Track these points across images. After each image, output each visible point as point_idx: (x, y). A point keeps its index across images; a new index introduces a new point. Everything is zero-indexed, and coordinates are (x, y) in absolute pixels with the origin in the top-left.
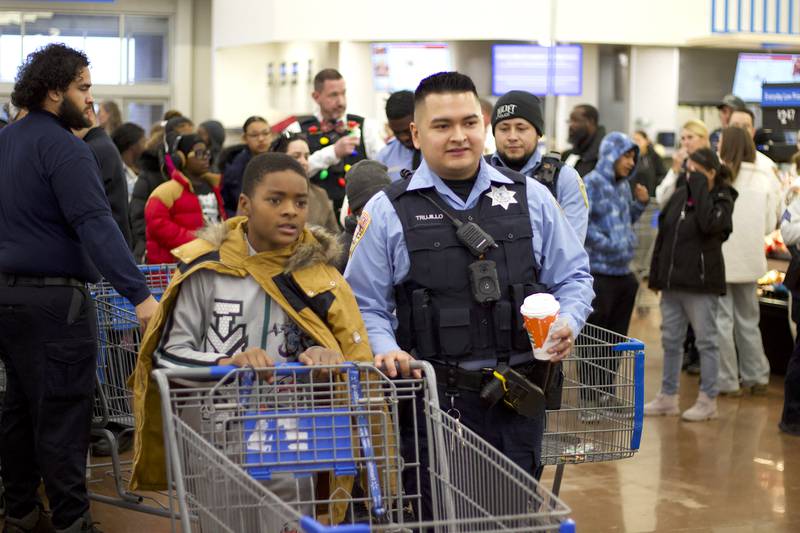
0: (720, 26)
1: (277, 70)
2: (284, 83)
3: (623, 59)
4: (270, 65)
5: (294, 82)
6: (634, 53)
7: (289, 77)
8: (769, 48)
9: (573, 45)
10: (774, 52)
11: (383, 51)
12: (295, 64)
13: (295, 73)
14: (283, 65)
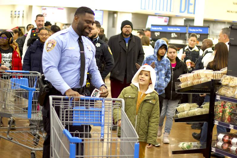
0: (143, 7)
1: (13, 13)
2: (15, 17)
3: (115, 15)
4: (12, 11)
5: (19, 17)
6: (119, 14)
7: (17, 15)
8: (157, 15)
9: (101, 10)
10: (159, 16)
11: (45, 9)
12: (19, 12)
13: (19, 14)
14: (16, 12)
